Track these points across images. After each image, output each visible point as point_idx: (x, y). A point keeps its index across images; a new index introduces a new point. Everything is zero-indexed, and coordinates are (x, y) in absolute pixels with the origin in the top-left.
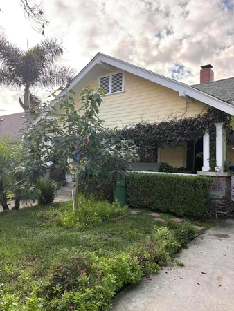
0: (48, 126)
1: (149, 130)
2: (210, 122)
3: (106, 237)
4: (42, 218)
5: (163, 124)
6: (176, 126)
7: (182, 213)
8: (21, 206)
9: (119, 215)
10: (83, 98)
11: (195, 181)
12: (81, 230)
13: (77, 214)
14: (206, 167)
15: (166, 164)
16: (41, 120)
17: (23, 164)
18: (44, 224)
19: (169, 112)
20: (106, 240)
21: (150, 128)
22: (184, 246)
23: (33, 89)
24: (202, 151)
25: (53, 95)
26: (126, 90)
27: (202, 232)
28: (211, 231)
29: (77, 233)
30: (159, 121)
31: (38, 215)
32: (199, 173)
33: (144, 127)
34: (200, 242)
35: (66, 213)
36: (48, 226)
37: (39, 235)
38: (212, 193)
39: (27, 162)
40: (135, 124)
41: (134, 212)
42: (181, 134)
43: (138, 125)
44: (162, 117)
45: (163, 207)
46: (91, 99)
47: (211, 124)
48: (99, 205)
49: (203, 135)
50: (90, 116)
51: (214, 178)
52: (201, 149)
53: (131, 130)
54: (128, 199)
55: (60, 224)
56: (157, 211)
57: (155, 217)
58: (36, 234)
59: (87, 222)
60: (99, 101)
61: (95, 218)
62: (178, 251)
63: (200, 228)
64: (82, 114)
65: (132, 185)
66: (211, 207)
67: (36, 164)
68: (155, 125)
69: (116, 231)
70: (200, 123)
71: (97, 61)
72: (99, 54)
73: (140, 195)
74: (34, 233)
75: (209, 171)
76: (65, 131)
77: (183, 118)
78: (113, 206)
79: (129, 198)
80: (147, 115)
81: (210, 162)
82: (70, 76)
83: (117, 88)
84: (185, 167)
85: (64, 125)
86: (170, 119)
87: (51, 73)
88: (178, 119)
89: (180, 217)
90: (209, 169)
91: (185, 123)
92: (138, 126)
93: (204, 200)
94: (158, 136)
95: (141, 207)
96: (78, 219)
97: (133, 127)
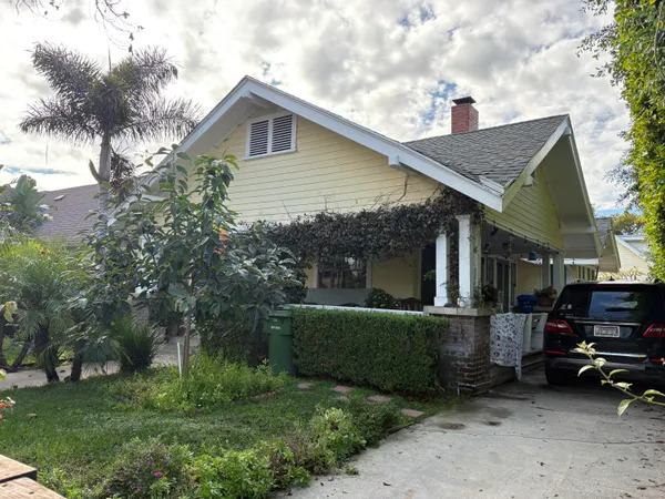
0: (133, 223)
1: (339, 227)
2: (447, 213)
3: (231, 427)
4: (119, 396)
5: (363, 214)
6: (387, 220)
7: (389, 386)
8: (85, 375)
9: (268, 389)
10: (200, 172)
11: (412, 325)
12: (188, 415)
13: (185, 386)
14: (441, 297)
15: (380, 291)
16: (122, 211)
17: (83, 293)
18: (120, 404)
19: (377, 193)
20: (229, 432)
21: (341, 222)
22: (373, 443)
23: (118, 142)
24: (434, 268)
25: (148, 162)
26: (299, 149)
27: (417, 421)
28: (435, 419)
29: (179, 421)
30: (358, 210)
31: (112, 389)
32: (429, 309)
33: (331, 220)
34: (406, 438)
35: (165, 386)
36: (127, 410)
37: (107, 425)
38: (452, 347)
39: (92, 287)
40: (314, 214)
41: (304, 385)
42: (395, 235)
43: (318, 216)
44: (364, 202)
45: (357, 375)
46: (213, 174)
47: (449, 218)
48: (230, 369)
49: (436, 236)
50: (210, 203)
51: (451, 320)
52: (433, 265)
53: (308, 226)
54: (294, 361)
55: (149, 406)
56: (347, 382)
57: (339, 394)
58: (102, 423)
59: (201, 402)
60: (227, 178)
61: (217, 394)
62: (357, 451)
63: (416, 414)
64: (197, 199)
65: (302, 333)
66: (451, 376)
67: (110, 293)
68: (350, 218)
69: (253, 417)
70: (430, 214)
71: (243, 93)
72: (246, 80)
73: (318, 353)
74: (97, 420)
75: (446, 306)
76: (166, 230)
77: (399, 205)
78: (259, 373)
79: (297, 357)
80: (337, 198)
81: (449, 290)
82: (193, 119)
83: (282, 144)
84: (419, 297)
85: (166, 220)
86: (377, 207)
87: (154, 112)
88: (391, 206)
89: (386, 393)
90: (446, 301)
91: (403, 214)
92: (321, 217)
93: (429, 361)
94: (355, 238)
95: (319, 376)
96: (185, 395)
97: (311, 220)
